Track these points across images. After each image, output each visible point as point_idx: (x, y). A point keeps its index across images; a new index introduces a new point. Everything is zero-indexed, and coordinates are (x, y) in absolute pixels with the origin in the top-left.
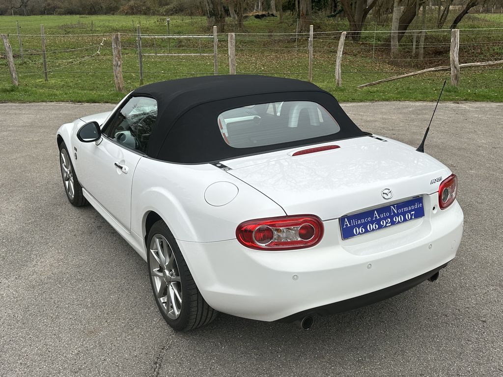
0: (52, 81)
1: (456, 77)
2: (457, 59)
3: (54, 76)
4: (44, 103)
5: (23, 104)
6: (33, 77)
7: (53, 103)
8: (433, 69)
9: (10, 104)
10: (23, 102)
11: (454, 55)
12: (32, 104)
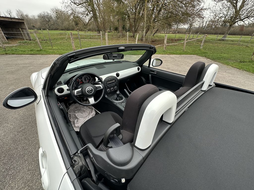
0: (54, 48)
1: (165, 48)
2: (166, 43)
3: (55, 46)
4: (50, 55)
5: (42, 55)
6: (48, 46)
7: (53, 55)
8: (160, 45)
9: (38, 55)
10: (42, 54)
11: (165, 42)
12: (46, 55)
